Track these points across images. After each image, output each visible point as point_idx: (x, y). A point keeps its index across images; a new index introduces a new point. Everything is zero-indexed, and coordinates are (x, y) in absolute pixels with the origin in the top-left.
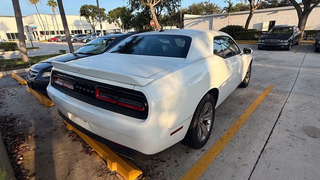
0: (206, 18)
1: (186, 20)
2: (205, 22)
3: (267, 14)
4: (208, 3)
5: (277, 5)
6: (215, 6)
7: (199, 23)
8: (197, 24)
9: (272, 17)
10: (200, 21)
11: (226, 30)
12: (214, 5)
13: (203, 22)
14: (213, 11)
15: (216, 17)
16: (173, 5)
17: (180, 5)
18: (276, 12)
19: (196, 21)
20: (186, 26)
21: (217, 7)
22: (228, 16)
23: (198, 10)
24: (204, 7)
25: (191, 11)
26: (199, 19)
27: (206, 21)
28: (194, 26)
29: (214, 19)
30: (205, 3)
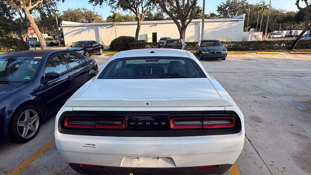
0: (90, 27)
1: (65, 28)
2: (89, 31)
3: (149, 27)
4: (86, 9)
5: (153, 18)
6: (95, 14)
7: (83, 32)
8: (80, 33)
9: (154, 29)
10: (84, 30)
11: (121, 41)
12: (94, 12)
13: (87, 31)
14: (94, 19)
15: (101, 26)
16: (48, 9)
17: (56, 9)
18: (156, 24)
19: (79, 30)
20: (66, 35)
21: (97, 15)
22: (114, 26)
23: (76, 17)
24: (82, 14)
25: (68, 17)
26: (82, 27)
27: (91, 30)
28: (77, 35)
29: (99, 28)
30: (84, 10)
